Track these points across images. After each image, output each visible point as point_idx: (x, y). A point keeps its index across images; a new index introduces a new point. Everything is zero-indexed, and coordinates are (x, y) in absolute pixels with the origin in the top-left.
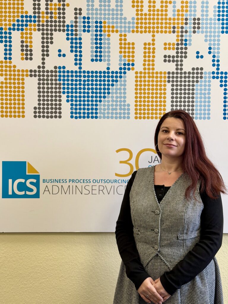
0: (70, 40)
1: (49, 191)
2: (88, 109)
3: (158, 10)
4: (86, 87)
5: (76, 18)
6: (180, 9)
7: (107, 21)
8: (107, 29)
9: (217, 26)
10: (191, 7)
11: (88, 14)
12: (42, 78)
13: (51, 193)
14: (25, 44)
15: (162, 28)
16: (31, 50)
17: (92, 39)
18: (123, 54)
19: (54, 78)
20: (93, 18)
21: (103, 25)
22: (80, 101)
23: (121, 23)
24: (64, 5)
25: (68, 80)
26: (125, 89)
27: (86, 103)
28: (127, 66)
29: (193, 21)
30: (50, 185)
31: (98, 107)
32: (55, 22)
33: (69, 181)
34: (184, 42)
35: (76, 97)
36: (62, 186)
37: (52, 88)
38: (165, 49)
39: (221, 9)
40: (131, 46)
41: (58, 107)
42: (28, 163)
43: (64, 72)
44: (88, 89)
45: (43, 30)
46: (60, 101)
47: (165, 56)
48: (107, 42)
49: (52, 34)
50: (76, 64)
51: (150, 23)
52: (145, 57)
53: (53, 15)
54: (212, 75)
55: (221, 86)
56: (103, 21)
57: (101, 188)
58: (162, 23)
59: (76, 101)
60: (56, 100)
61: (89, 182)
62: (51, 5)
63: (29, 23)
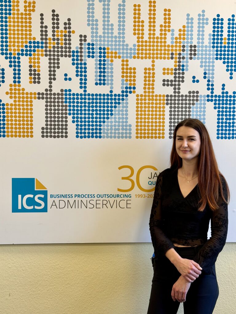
0: (75, 65)
1: (56, 205)
2: (93, 129)
3: (157, 38)
4: (91, 109)
5: (81, 44)
6: (178, 37)
7: (110, 47)
8: (110, 55)
9: (211, 53)
10: (188, 35)
11: (92, 40)
12: (49, 100)
13: (58, 207)
14: (33, 69)
15: (161, 54)
16: (39, 75)
17: (96, 64)
18: (125, 78)
19: (60, 100)
20: (97, 45)
21: (106, 51)
22: (85, 122)
23: (123, 49)
24: (69, 32)
25: (74, 102)
26: (127, 111)
27: (91, 123)
28: (129, 90)
29: (189, 48)
30: (57, 200)
31: (102, 127)
32: (62, 48)
33: (75, 196)
34: (181, 68)
35: (81, 118)
36: (68, 200)
37: (58, 110)
38: (164, 73)
39: (216, 37)
40: (132, 71)
41: (64, 127)
42: (36, 179)
43: (70, 95)
44: (93, 110)
45: (50, 55)
46: (66, 121)
47: (164, 81)
48: (110, 67)
49: (58, 59)
50: (81, 87)
51: (150, 50)
52: (145, 81)
53: (60, 42)
54: (207, 98)
55: (215, 108)
56: (106, 47)
57: (105, 202)
58: (161, 50)
59: (81, 122)
60: (62, 121)
61: (93, 196)
62: (58, 32)
63: (36, 49)
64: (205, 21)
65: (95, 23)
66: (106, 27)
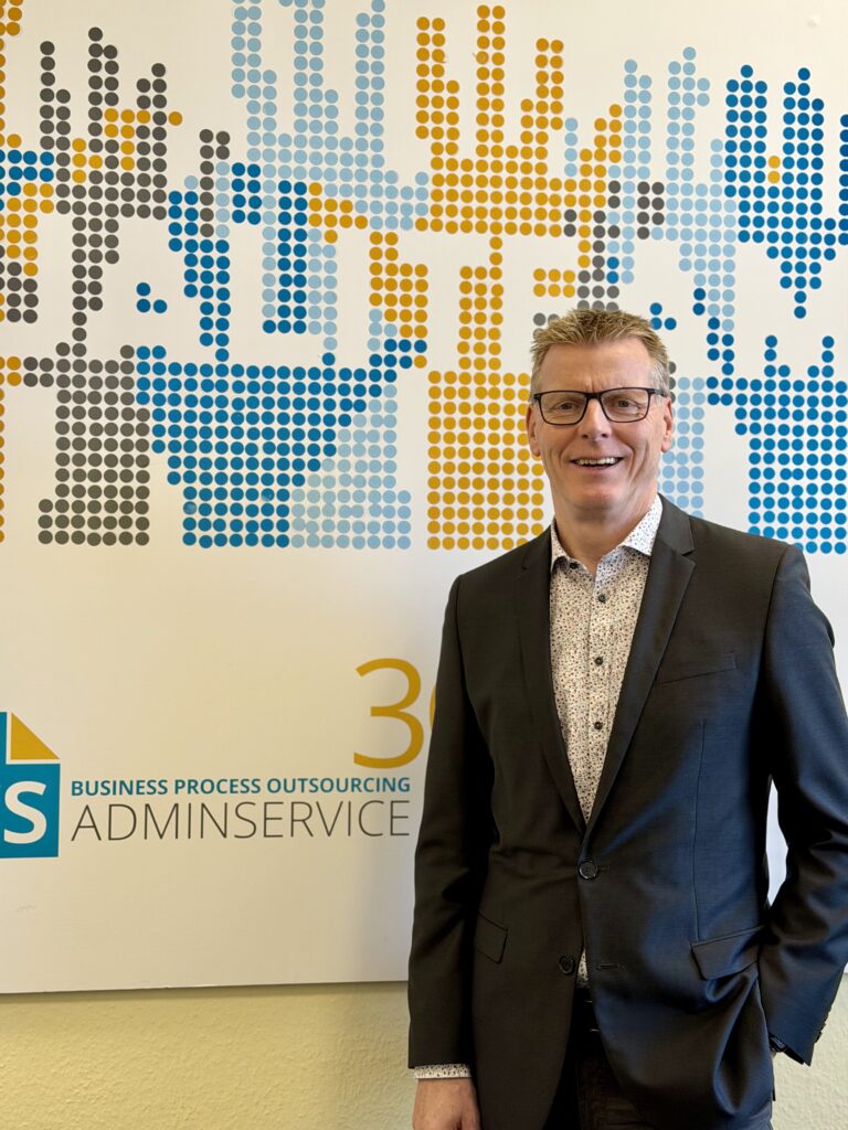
0: (183, 248)
1: (94, 826)
2: (252, 511)
3: (512, 151)
4: (245, 426)
5: (207, 168)
6: (593, 149)
7: (323, 182)
8: (323, 213)
9: (723, 214)
10: (630, 142)
11: (253, 154)
12: (72, 389)
13: (104, 833)
14: (6, 260)
15: (526, 214)
16: (31, 285)
17: (267, 249)
18: (383, 307)
19: (119, 391)
20: (270, 171)
21: (308, 196)
22: (221, 479)
23: (377, 191)
24: (160, 118)
25: (175, 400)
26: (391, 436)
27: (245, 487)
28: (401, 352)
29: (637, 195)
30: (99, 805)
31: (290, 503)
32: (128, 179)
33: (177, 788)
34: (606, 269)
35: (206, 463)
36: (147, 806)
37: (111, 429)
38: (539, 291)
39: (738, 154)
40: (414, 278)
41: (135, 500)
42: (14, 717)
43: (159, 369)
44: (253, 434)
45: (79, 208)
46: (144, 477)
47: (539, 319)
48: (323, 259)
49: (112, 226)
50: (206, 340)
51: (482, 197)
52: (465, 318)
53: (120, 155)
54: (707, 391)
55: (741, 429)
56: (308, 181)
57: (301, 812)
58: (526, 199)
59: (206, 479)
60: (127, 476)
61: (252, 788)
62: (112, 116)
63: (23, 182)
64: (696, 92)
65: (262, 84)
66: (309, 103)
